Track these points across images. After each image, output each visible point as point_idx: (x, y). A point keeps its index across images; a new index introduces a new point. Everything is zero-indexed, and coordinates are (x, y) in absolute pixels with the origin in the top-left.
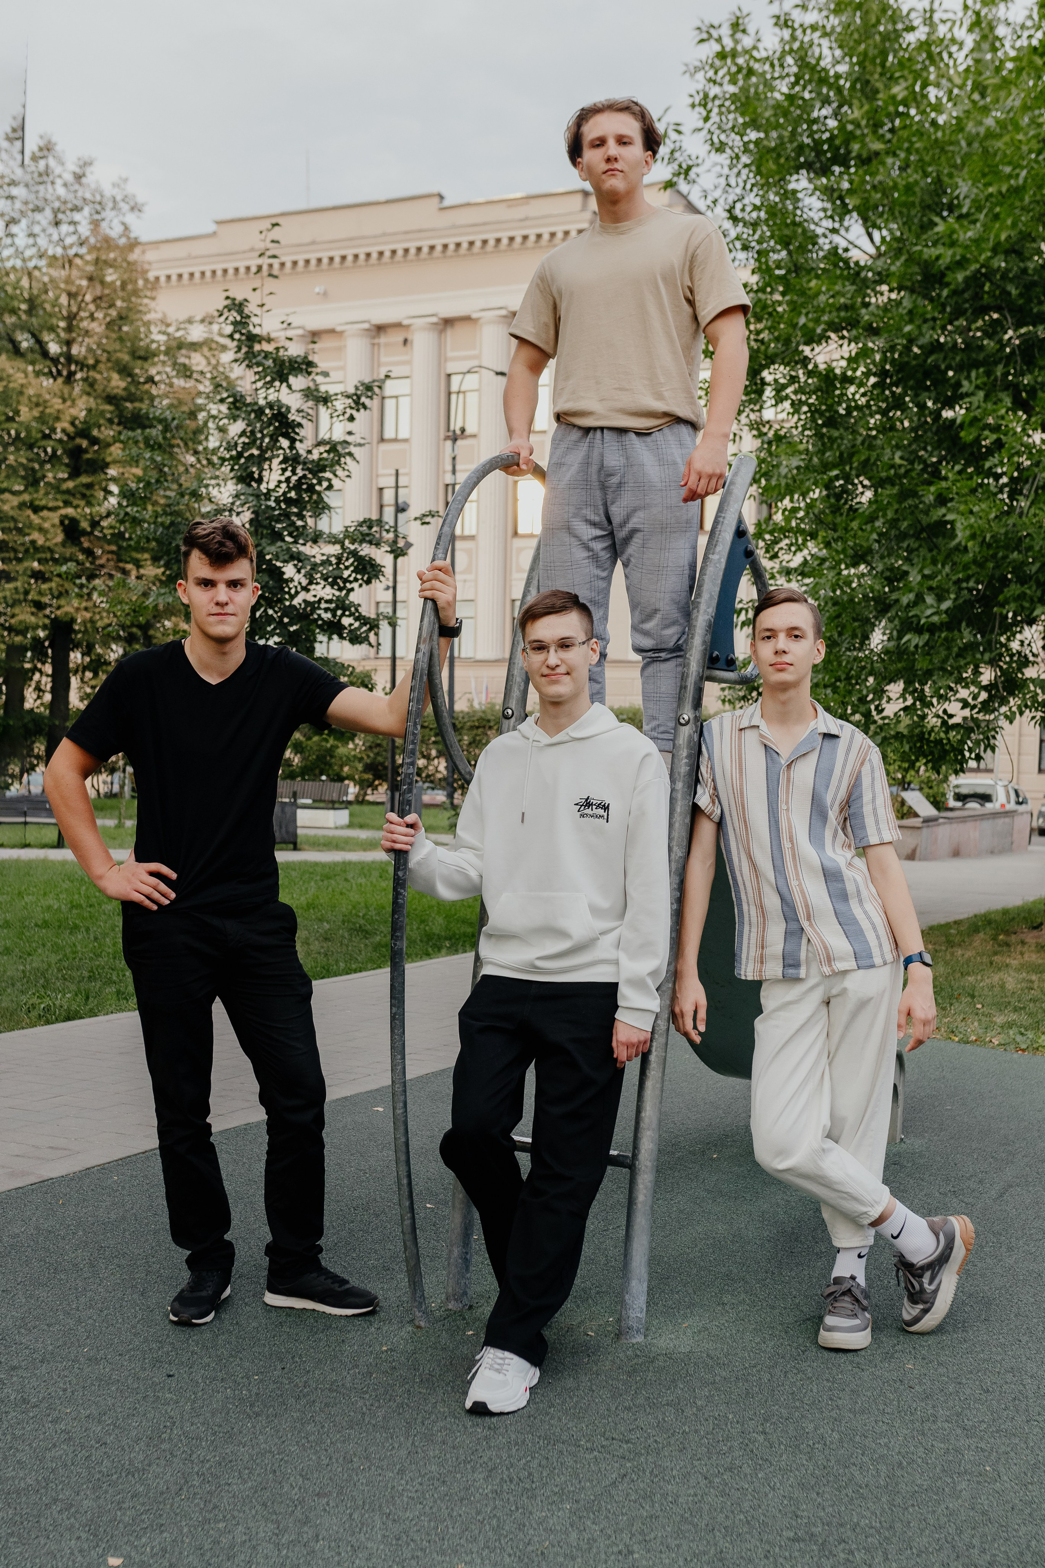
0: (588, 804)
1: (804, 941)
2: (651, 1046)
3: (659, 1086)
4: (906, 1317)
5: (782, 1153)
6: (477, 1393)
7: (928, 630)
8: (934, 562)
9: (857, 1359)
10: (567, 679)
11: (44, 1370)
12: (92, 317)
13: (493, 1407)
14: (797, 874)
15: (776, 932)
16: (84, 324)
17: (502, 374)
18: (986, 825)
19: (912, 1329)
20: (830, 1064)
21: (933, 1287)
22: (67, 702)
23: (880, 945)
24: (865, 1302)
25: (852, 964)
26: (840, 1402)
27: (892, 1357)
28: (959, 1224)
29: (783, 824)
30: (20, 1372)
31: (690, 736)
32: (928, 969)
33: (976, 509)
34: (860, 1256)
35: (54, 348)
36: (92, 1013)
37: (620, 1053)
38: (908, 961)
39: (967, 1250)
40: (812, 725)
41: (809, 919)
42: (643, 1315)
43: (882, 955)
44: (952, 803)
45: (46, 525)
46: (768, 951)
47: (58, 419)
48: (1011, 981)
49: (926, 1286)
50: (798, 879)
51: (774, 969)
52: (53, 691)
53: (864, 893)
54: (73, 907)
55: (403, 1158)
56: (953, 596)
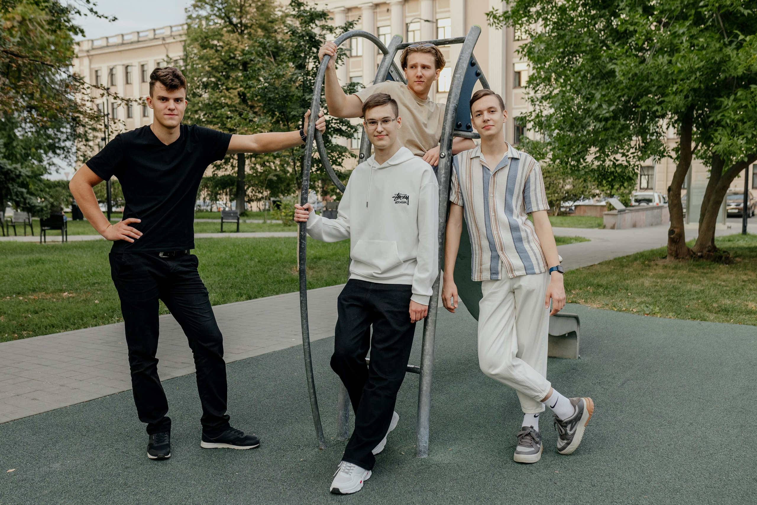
0: (399, 196)
1: (500, 262)
2: (428, 314)
3: (432, 334)
4: (559, 446)
5: (493, 366)
6: (336, 484)
7: (604, 120)
8: (608, 88)
9: (531, 468)
10: (386, 137)
11: (140, 469)
12: (250, 5)
13: (342, 491)
14: (497, 228)
15: (487, 256)
16: (248, 9)
17: (428, 21)
18: (649, 213)
19: (562, 452)
20: (516, 323)
21: (572, 432)
22: (244, 171)
23: (538, 264)
24: (538, 439)
25: (524, 272)
26: (517, 490)
27: (549, 467)
28: (587, 402)
29: (491, 204)
30: (129, 470)
31: (446, 164)
32: (561, 275)
33: (625, 62)
34: (535, 416)
35: (235, 20)
36: (225, 302)
37: (413, 316)
38: (551, 270)
39: (590, 415)
40: (505, 154)
41: (502, 250)
42: (427, 445)
43: (539, 268)
44: (633, 203)
45: (232, 96)
46: (483, 267)
47: (236, 50)
48: (647, 282)
49: (568, 431)
50: (497, 231)
51: (486, 275)
52: (238, 167)
53: (531, 238)
54: (232, 257)
55: (309, 369)
56: (616, 104)
